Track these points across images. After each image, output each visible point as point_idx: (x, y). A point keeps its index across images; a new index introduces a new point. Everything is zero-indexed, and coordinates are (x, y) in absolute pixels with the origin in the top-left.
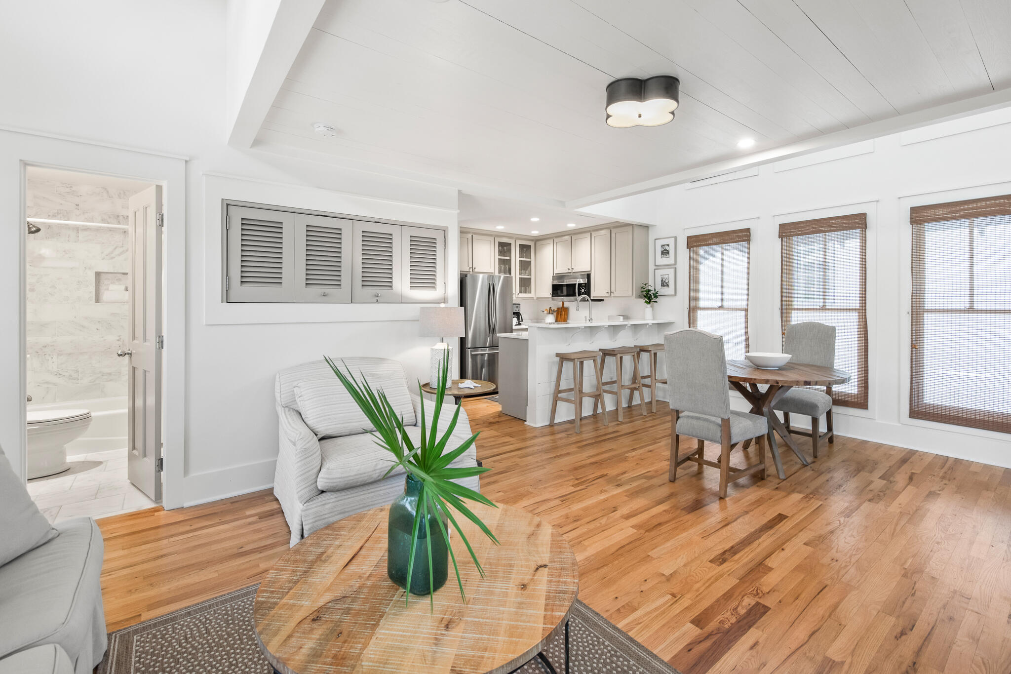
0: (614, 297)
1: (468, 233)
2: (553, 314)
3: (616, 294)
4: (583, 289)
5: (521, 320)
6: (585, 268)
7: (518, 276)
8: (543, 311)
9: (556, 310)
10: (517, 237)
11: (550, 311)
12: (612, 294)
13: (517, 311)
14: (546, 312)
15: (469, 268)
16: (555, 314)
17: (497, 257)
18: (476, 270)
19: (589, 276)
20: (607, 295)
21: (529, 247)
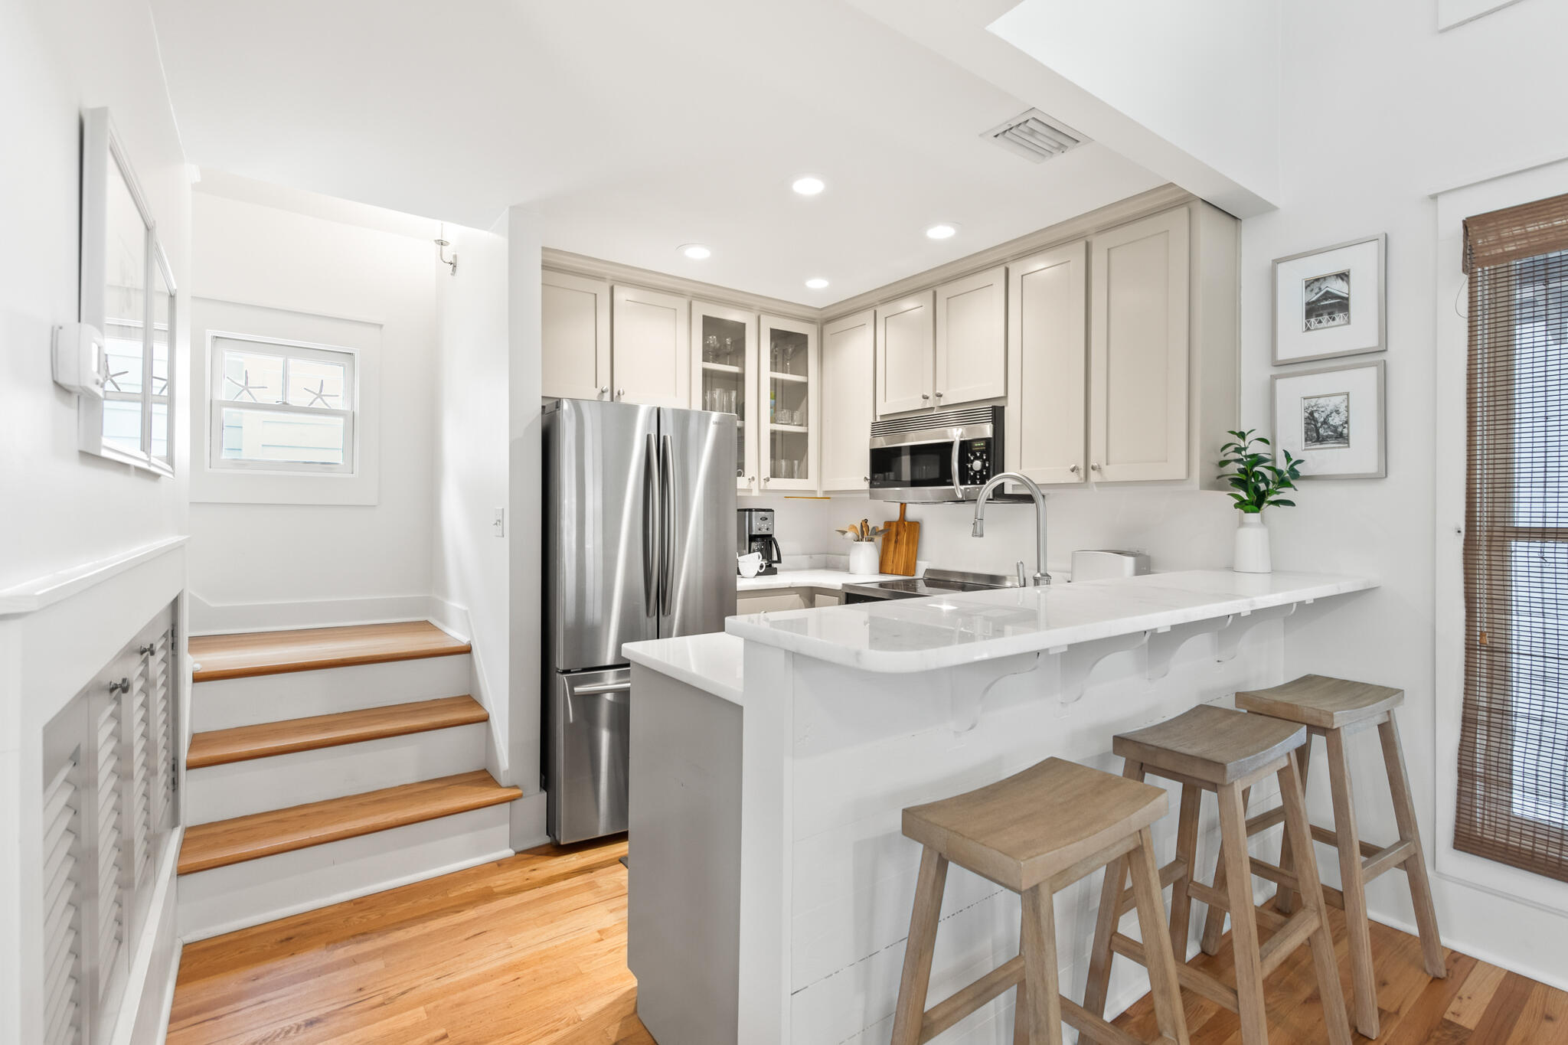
0: (1098, 484)
1: (600, 278)
2: (871, 540)
3: (1111, 473)
4: (976, 458)
5: (775, 558)
6: (984, 387)
7: (767, 427)
8: (844, 532)
9: (881, 528)
10: (763, 307)
11: (865, 533)
12: (1093, 474)
13: (764, 532)
14: (850, 535)
15: (598, 391)
16: (879, 539)
17: (699, 365)
18: (624, 400)
19: (997, 415)
20: (1074, 478)
21: (800, 341)
